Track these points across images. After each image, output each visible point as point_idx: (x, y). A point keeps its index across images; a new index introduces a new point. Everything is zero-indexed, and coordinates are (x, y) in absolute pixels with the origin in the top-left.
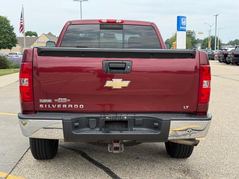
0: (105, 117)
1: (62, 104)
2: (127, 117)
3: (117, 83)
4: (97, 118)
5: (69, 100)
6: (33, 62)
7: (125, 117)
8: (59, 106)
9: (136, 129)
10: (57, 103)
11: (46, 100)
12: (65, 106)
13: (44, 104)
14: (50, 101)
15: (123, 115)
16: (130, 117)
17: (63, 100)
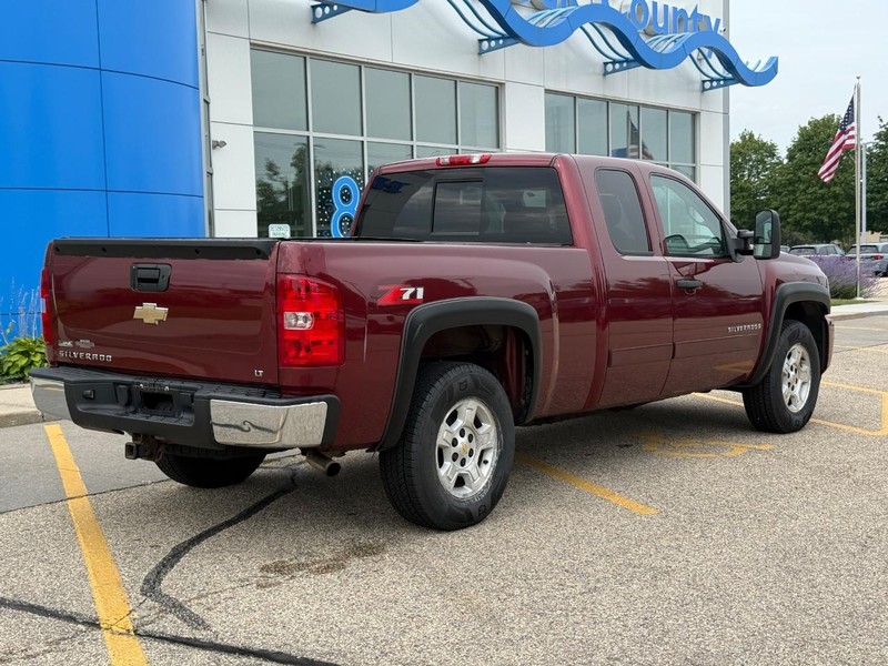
0: (139, 384)
1: (85, 351)
2: (170, 387)
3: (150, 313)
4: (129, 385)
5: (93, 344)
7: (167, 386)
10: (79, 349)
11: (66, 343)
13: (64, 349)
14: (70, 344)
15: (167, 382)
16: (174, 387)
17: (84, 343)
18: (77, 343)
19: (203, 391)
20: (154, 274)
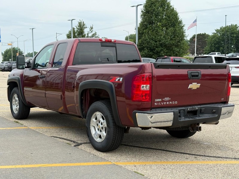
0: (188, 109)
1: (166, 101)
2: (198, 108)
3: (194, 86)
4: (184, 110)
5: (170, 99)
6: (152, 73)
7: (197, 108)
8: (165, 103)
9: (201, 115)
10: (164, 101)
11: (159, 100)
12: (168, 103)
13: (157, 102)
14: (160, 100)
15: (196, 107)
16: (199, 107)
17: (167, 99)
18: (163, 99)
19: (219, 106)
20: (197, 74)
